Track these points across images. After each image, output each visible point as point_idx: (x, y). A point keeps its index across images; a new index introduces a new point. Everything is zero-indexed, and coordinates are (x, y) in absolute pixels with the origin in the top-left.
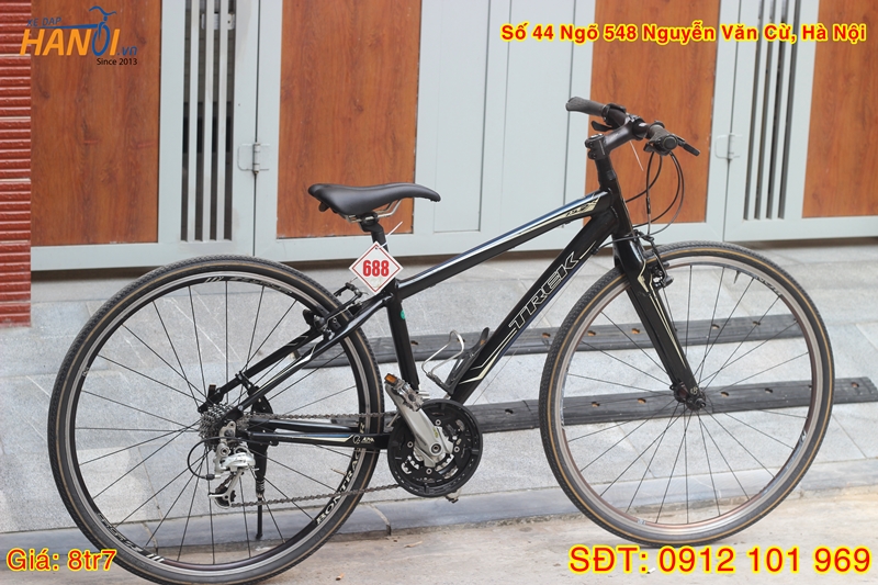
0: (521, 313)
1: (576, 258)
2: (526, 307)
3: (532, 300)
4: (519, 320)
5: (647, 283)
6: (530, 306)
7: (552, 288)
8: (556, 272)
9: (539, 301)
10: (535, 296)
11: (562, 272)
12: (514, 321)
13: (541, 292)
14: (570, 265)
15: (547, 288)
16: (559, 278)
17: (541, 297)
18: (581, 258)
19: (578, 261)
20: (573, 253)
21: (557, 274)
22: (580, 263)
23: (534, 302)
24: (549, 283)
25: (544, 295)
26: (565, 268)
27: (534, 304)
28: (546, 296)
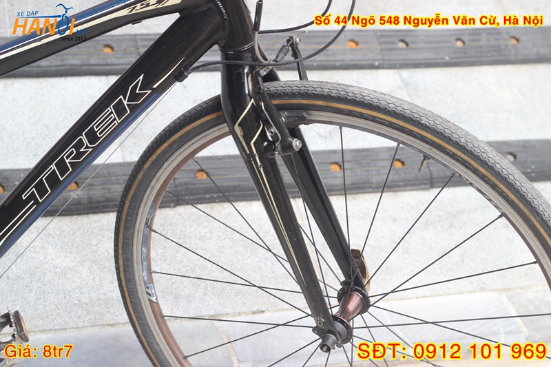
0: (44, 177)
2: (53, 166)
3: (64, 154)
4: (41, 188)
6: (62, 167)
7: (102, 136)
8: (111, 109)
9: (79, 155)
10: (71, 149)
11: (120, 110)
12: (32, 189)
13: (81, 143)
14: (134, 97)
15: (92, 137)
16: (115, 119)
17: (82, 150)
18: (155, 87)
19: (150, 92)
20: (141, 77)
21: (112, 113)
22: (154, 96)
23: (67, 158)
24: (97, 127)
25: (87, 147)
26: (125, 103)
27: (67, 161)
28: (91, 150)
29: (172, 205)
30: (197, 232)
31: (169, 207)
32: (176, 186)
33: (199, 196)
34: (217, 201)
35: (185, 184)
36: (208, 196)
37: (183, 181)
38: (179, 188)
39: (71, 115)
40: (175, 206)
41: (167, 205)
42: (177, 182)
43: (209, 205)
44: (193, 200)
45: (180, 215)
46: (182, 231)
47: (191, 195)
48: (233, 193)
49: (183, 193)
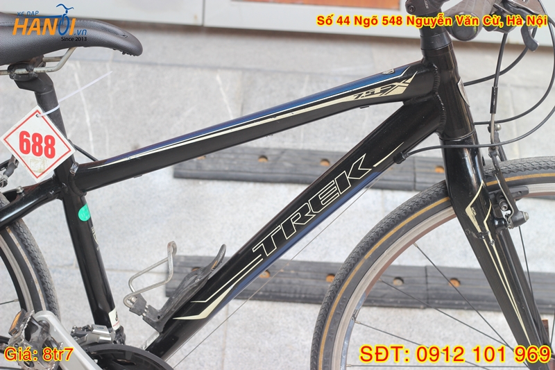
0: (272, 234)
1: (368, 164)
2: (280, 227)
3: (291, 217)
4: (268, 244)
5: (480, 219)
6: (288, 227)
7: (325, 205)
8: (335, 181)
9: (301, 220)
10: (297, 213)
11: (343, 183)
12: (261, 244)
13: (306, 209)
14: (356, 173)
16: (337, 191)
17: (306, 215)
18: (375, 166)
19: (370, 170)
20: (364, 156)
21: (335, 185)
22: (374, 174)
23: (294, 220)
24: (321, 196)
25: (311, 213)
26: (348, 178)
27: (293, 223)
28: (314, 216)
29: (422, 306)
30: (442, 333)
31: (419, 308)
32: (428, 290)
33: (448, 302)
34: (466, 308)
35: (437, 289)
36: (457, 302)
37: (435, 286)
38: (430, 292)
39: (344, 220)
40: (424, 308)
41: (417, 306)
42: (429, 286)
43: (458, 311)
44: (443, 304)
45: (428, 316)
46: (427, 331)
47: (440, 299)
48: (481, 302)
49: (434, 297)
